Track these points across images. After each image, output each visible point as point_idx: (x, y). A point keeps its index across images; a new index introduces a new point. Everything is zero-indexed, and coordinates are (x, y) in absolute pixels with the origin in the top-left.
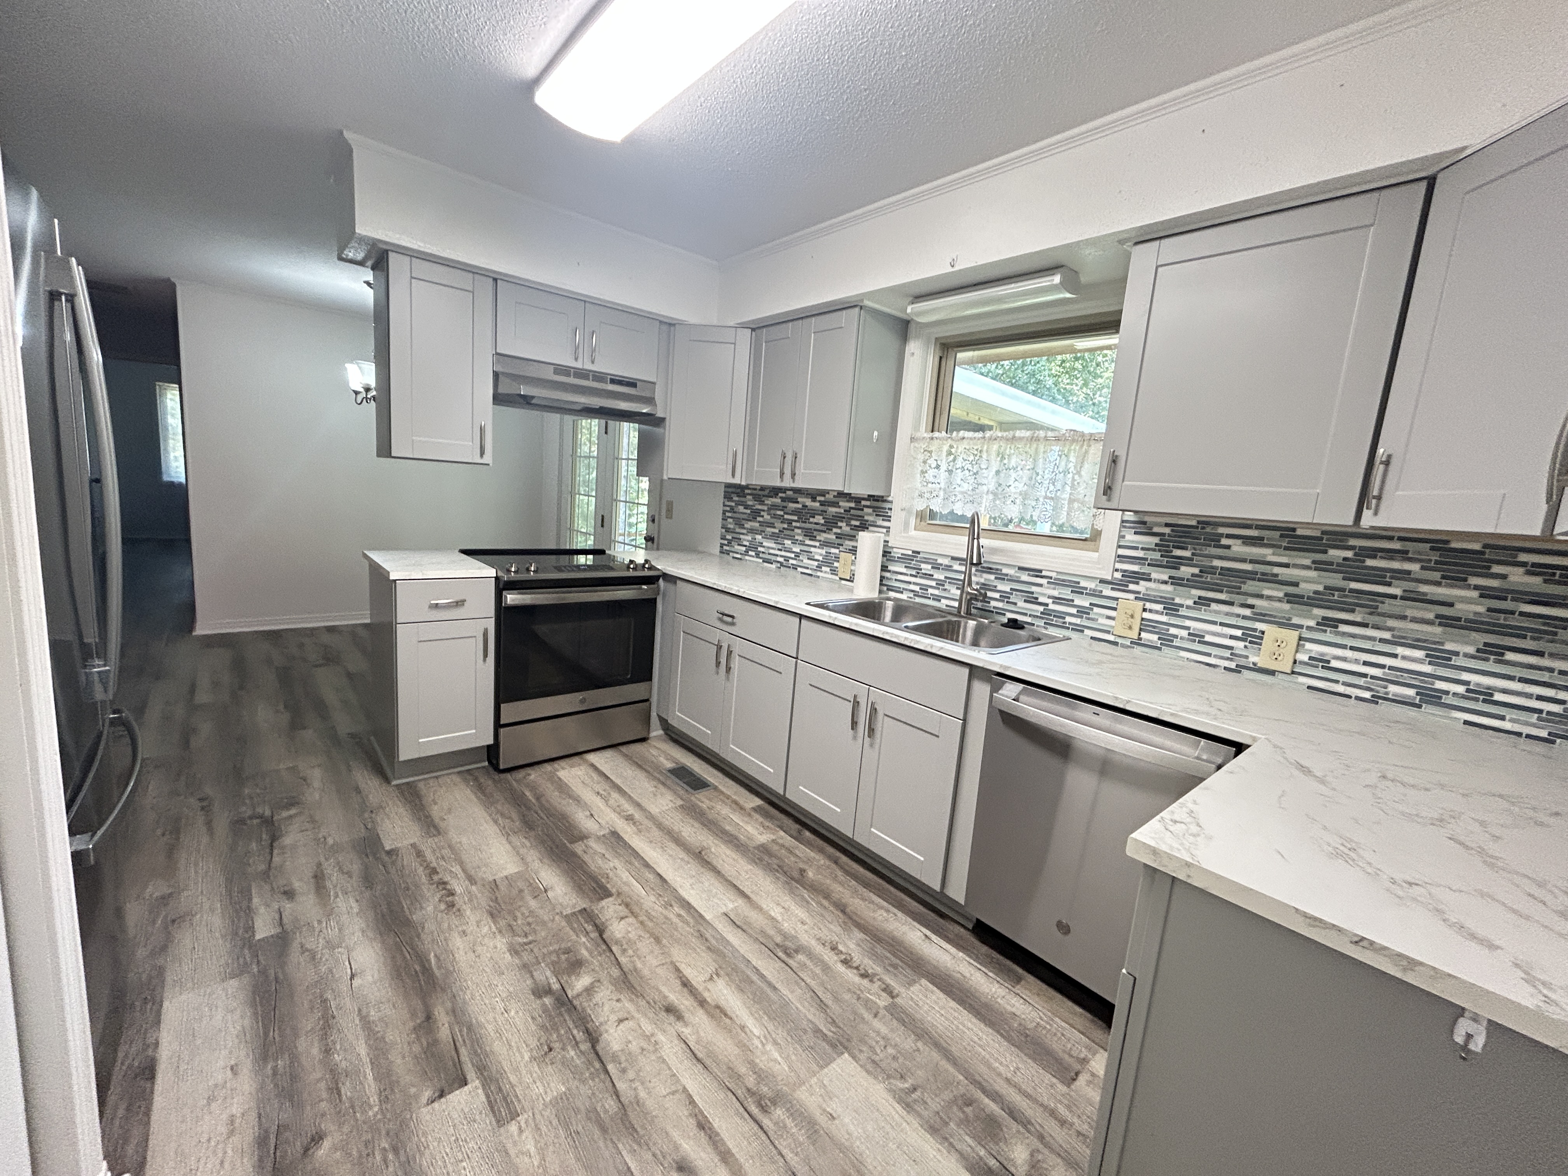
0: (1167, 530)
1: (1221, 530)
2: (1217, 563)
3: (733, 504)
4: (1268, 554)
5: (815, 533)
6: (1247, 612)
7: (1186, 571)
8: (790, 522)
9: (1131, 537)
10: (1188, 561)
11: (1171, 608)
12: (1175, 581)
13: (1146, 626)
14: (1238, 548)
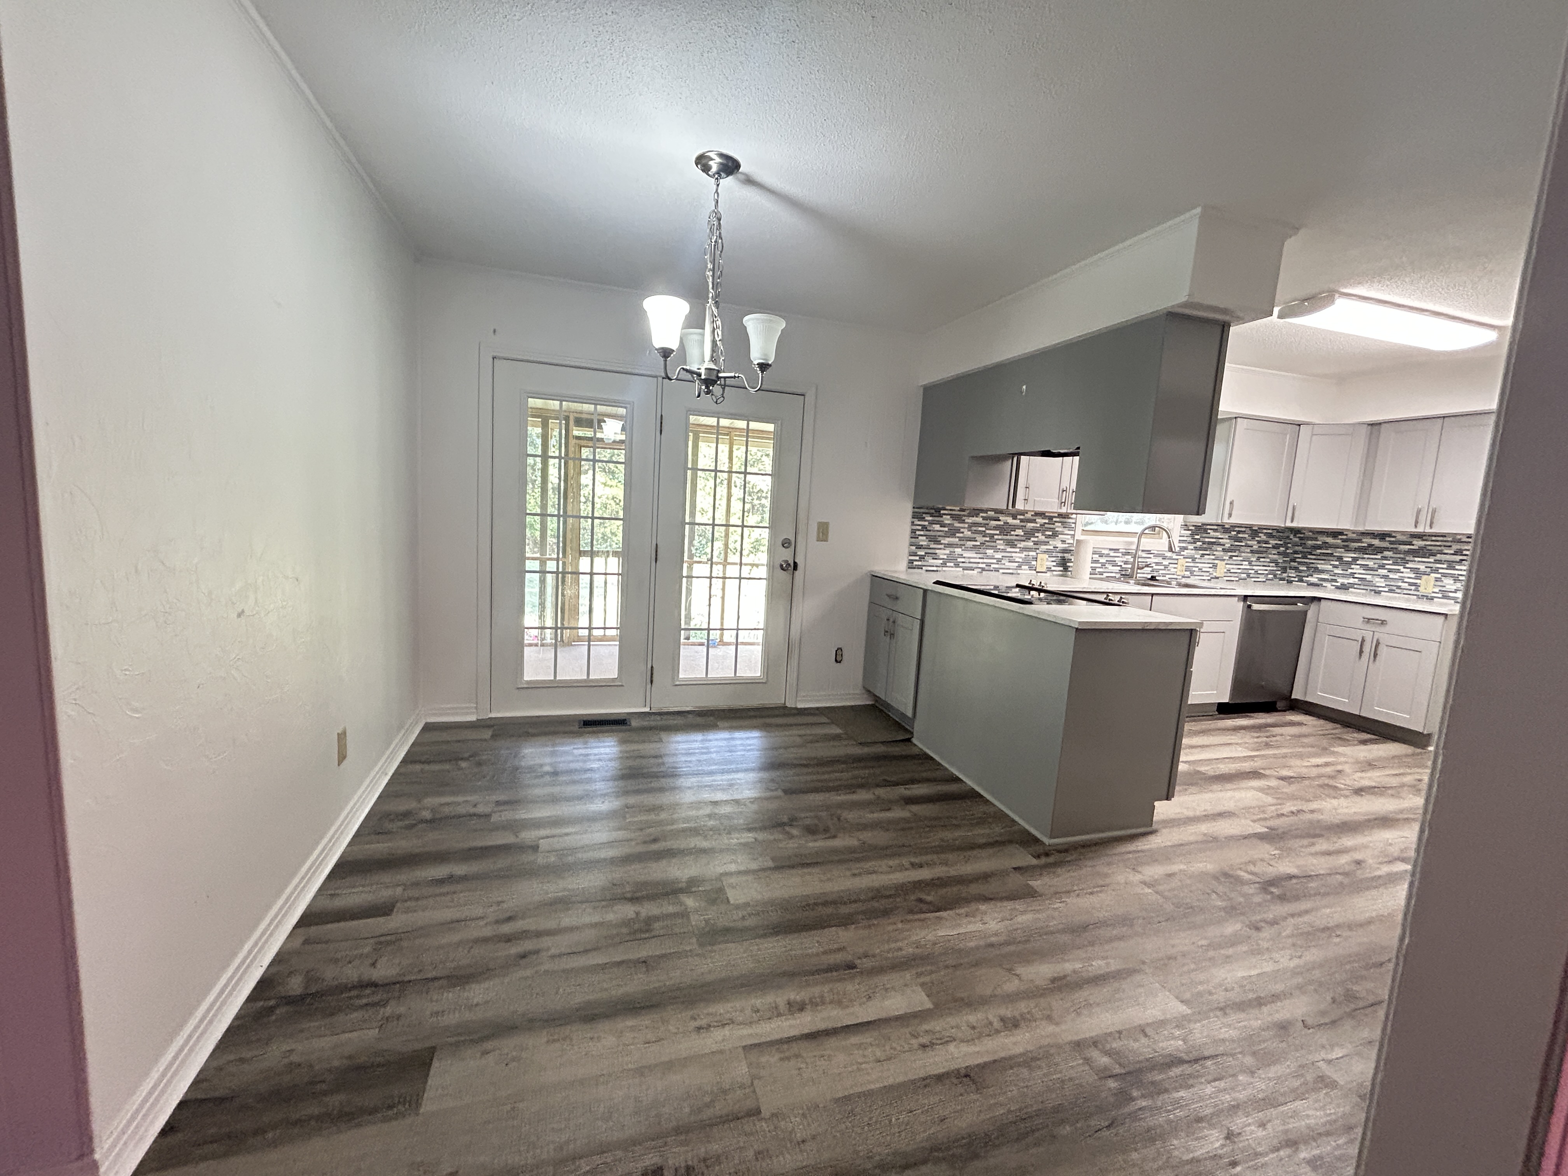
0: (1193, 528)
1: (1209, 527)
2: (1207, 540)
3: (926, 523)
4: (1218, 534)
5: (1016, 543)
6: (1213, 557)
7: (1199, 544)
8: (992, 536)
9: (1183, 532)
10: (1198, 540)
11: (1194, 559)
12: (1196, 549)
13: (1188, 569)
14: (1212, 533)
